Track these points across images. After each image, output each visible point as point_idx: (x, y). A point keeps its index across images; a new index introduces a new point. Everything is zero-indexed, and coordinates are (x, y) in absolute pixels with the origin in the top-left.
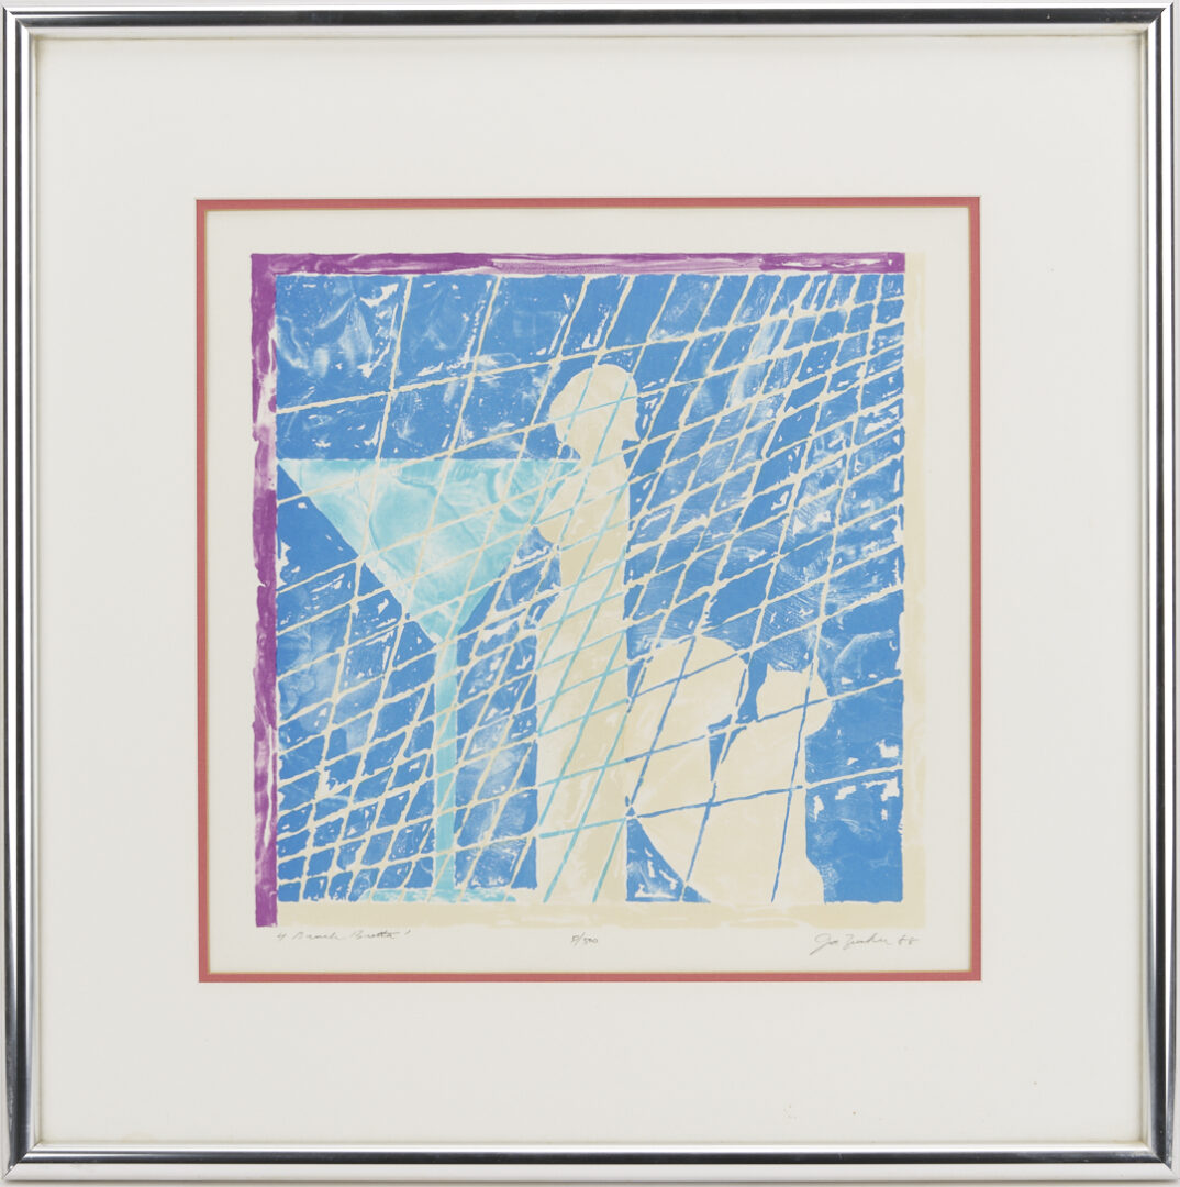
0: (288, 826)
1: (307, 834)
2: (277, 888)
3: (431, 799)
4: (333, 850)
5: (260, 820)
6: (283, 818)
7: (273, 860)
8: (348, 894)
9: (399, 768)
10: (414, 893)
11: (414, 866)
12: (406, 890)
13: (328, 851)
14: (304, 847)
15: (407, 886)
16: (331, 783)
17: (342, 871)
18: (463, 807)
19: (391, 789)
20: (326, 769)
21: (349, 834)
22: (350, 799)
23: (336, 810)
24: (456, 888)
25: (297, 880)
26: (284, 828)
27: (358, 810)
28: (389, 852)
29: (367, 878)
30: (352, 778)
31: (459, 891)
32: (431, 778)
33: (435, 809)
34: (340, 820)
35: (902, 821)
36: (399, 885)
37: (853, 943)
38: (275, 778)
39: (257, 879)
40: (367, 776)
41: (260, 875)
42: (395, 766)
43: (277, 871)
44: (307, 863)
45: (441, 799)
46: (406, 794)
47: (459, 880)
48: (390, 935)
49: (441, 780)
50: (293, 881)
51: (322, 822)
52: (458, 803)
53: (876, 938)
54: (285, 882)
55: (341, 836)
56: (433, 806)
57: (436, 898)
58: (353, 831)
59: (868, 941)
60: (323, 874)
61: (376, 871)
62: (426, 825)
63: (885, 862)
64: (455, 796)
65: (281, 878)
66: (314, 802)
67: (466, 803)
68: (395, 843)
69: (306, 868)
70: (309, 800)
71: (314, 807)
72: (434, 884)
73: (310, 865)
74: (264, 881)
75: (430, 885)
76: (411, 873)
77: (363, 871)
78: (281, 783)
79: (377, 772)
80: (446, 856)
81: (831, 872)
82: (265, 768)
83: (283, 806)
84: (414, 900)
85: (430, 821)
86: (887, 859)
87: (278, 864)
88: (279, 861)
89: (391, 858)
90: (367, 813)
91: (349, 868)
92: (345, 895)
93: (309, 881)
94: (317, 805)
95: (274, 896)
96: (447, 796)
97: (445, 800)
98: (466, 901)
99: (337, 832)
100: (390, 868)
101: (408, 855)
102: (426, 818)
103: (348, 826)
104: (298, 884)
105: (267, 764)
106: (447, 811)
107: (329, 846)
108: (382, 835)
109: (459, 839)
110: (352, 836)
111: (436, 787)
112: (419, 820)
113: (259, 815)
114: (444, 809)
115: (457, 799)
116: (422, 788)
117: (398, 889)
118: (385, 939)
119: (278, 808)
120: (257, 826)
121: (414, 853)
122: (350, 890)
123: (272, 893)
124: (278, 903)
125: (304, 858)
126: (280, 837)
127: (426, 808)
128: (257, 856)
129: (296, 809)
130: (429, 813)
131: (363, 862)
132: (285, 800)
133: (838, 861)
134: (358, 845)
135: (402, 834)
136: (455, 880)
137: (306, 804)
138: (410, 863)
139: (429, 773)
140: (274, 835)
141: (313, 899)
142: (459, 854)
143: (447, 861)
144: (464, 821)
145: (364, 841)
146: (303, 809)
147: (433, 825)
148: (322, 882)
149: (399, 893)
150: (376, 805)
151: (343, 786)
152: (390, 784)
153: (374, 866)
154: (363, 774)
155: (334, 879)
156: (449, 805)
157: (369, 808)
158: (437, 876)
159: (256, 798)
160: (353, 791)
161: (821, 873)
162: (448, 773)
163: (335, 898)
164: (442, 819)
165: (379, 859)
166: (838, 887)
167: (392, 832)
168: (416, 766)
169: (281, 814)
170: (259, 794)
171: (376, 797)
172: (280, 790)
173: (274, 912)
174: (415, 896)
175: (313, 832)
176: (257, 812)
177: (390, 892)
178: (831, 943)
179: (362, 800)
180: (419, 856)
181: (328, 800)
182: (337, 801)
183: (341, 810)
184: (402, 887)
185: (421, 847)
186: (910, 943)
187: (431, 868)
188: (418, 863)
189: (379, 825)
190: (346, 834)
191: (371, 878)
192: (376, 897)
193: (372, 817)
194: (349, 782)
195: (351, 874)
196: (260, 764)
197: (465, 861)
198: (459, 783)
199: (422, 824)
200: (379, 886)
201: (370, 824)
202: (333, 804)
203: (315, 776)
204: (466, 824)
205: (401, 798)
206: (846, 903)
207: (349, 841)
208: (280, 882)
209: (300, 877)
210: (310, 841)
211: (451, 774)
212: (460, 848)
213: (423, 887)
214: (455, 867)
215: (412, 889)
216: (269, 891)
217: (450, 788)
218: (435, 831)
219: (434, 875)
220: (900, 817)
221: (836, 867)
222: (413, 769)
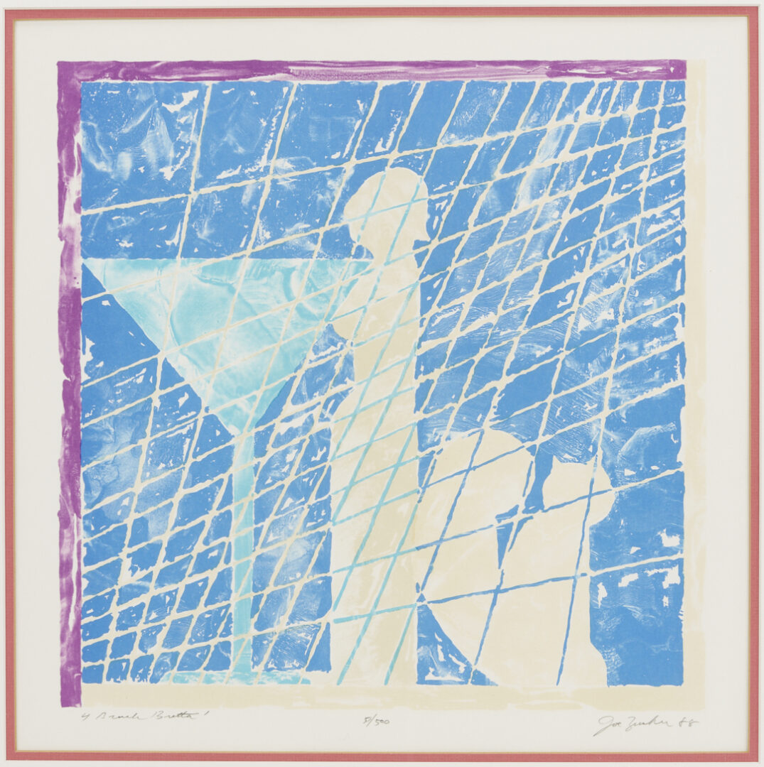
0: (91, 611)
1: (110, 618)
2: (82, 670)
3: (229, 585)
4: (135, 634)
5: (65, 605)
6: (87, 602)
7: (77, 643)
8: (149, 677)
9: (199, 555)
10: (212, 676)
11: (212, 649)
12: (205, 672)
13: (130, 634)
14: (107, 630)
15: (205, 669)
16: (133, 570)
17: (144, 654)
18: (260, 593)
19: (190, 576)
20: (129, 556)
21: (150, 619)
22: (152, 585)
23: (138, 595)
24: (253, 671)
25: (100, 662)
26: (88, 612)
27: (159, 595)
28: (188, 636)
29: (168, 661)
30: (153, 565)
31: (257, 673)
32: (230, 565)
33: (233, 595)
34: (142, 605)
35: (683, 608)
36: (198, 668)
37: (635, 724)
38: (79, 564)
39: (62, 662)
40: (168, 563)
41: (65, 657)
42: (194, 554)
43: (82, 653)
44: (110, 646)
45: (238, 586)
46: (206, 580)
47: (256, 663)
48: (189, 716)
49: (239, 567)
50: (97, 664)
51: (124, 607)
52: (255, 589)
53: (658, 720)
54: (89, 664)
55: (143, 620)
56: (230, 592)
57: (233, 679)
58: (154, 615)
59: (650, 723)
60: (126, 657)
61: (176, 655)
62: (224, 610)
63: (667, 646)
64: (252, 583)
65: (85, 661)
66: (116, 588)
67: (263, 588)
68: (194, 628)
69: (109, 651)
70: (113, 585)
71: (117, 593)
72: (232, 667)
73: (113, 648)
74: (69, 664)
75: (227, 668)
76: (210, 655)
77: (164, 654)
78: (85, 570)
79: (178, 559)
80: (243, 640)
81: (615, 657)
82: (70, 555)
83: (88, 591)
84: (213, 682)
85: (228, 606)
86: (668, 644)
87: (82, 648)
88: (84, 644)
89: (190, 642)
90: (168, 599)
91: (150, 651)
92: (146, 677)
93: (111, 664)
94: (120, 590)
95: (79, 678)
96: (244, 583)
97: (243, 586)
98: (262, 683)
99: (139, 617)
100: (189, 651)
101: (207, 639)
102: (225, 603)
103: (149, 611)
104: (102, 667)
105: (71, 551)
106: (243, 597)
107: (131, 630)
108: (183, 620)
109: (256, 624)
110: (153, 621)
111: (233, 573)
112: (218, 605)
113: (65, 599)
114: (241, 595)
115: (254, 585)
116: (221, 575)
117: (196, 671)
118: (185, 720)
119: (82, 593)
120: (62, 611)
121: (213, 637)
122: (151, 672)
123: (76, 675)
124: (83, 685)
125: (107, 642)
126: (84, 622)
127: (224, 594)
128: (62, 639)
129: (99, 594)
130: (227, 598)
131: (163, 646)
132: (89, 585)
133: (621, 646)
134: (159, 629)
135: (201, 619)
136: (252, 663)
137: (109, 590)
138: (208, 647)
139: (227, 561)
140: (79, 619)
141: (115, 681)
142: (256, 638)
143: (244, 644)
144: (261, 606)
145: (165, 625)
146: (107, 594)
147: (231, 610)
148: (124, 664)
149: (198, 675)
150: (176, 591)
151: (145, 572)
152: (190, 571)
153: (174, 650)
154: (164, 561)
155: (136, 661)
156: (246, 591)
157: (169, 593)
158: (234, 658)
159: (61, 583)
160: (155, 577)
161: (604, 657)
162: (245, 560)
163: (136, 680)
164: (240, 604)
165: (179, 643)
166: (621, 671)
167: (192, 616)
168: (215, 553)
169: (85, 599)
170: (64, 580)
171: (177, 583)
172: (84, 576)
173: (79, 693)
174: (213, 679)
175: (116, 616)
176: (62, 598)
177: (188, 674)
178: (614, 725)
179: (163, 586)
180: (218, 640)
181: (130, 586)
182: (139, 587)
183: (143, 595)
184: (201, 670)
185: (219, 631)
186: (690, 725)
187: (230, 652)
188: (216, 646)
189: (179, 610)
190: (147, 618)
191: (171, 660)
192: (176, 679)
193: (172, 603)
194: (151, 569)
195: (152, 657)
196: (66, 551)
197: (262, 644)
198: (256, 570)
199: (221, 609)
200: (179, 669)
201: (171, 609)
202: (136, 590)
203: (118, 563)
204: (262, 609)
205: (200, 584)
206: (629, 686)
207: (150, 625)
208: (84, 664)
209: (103, 660)
210: (113, 625)
211: (248, 562)
212: (256, 633)
213: (221, 670)
214: (252, 650)
215: (211, 672)
216: (74, 674)
217: (248, 574)
218: (233, 617)
219: (231, 658)
220: (681, 603)
221: (618, 651)
222: (212, 557)
